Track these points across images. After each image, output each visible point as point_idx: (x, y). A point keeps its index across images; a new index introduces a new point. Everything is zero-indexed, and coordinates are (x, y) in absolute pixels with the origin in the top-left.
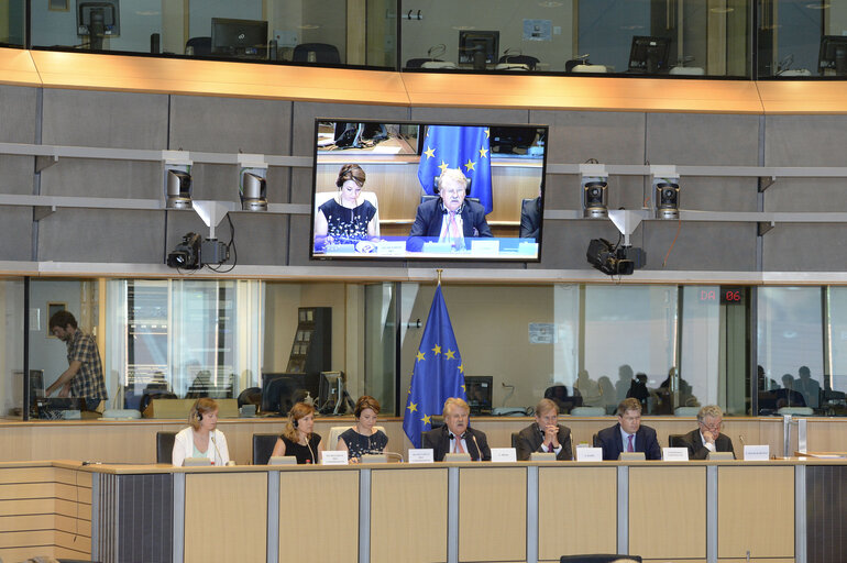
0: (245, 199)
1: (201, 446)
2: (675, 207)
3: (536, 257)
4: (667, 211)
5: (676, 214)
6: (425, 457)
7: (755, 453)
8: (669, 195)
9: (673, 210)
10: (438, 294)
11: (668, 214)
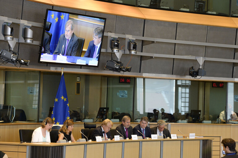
0: (25, 38)
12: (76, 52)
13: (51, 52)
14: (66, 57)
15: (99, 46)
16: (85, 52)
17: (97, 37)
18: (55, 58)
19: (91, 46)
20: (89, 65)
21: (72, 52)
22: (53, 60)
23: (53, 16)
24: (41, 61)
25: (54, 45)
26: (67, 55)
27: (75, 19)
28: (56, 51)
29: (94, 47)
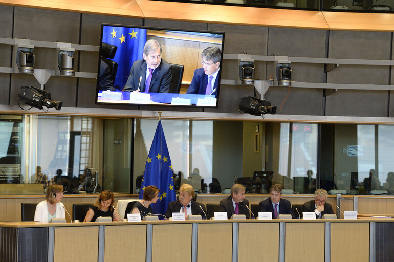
0: (62, 68)
1: (52, 211)
2: (289, 80)
3: (215, 105)
4: (285, 81)
5: (290, 83)
6: (181, 217)
7: (350, 215)
8: (286, 73)
9: (288, 81)
10: (160, 124)
11: (285, 83)
12: (168, 86)
13: (118, 88)
14: (150, 94)
15: (215, 75)
16: (187, 86)
17: (211, 62)
18: (126, 97)
19: (199, 76)
20: (198, 105)
21: (161, 87)
22: (124, 99)
23: (114, 34)
24: (98, 101)
25: (122, 77)
26: (150, 91)
27: (159, 36)
28: (127, 87)
29: (205, 78)
